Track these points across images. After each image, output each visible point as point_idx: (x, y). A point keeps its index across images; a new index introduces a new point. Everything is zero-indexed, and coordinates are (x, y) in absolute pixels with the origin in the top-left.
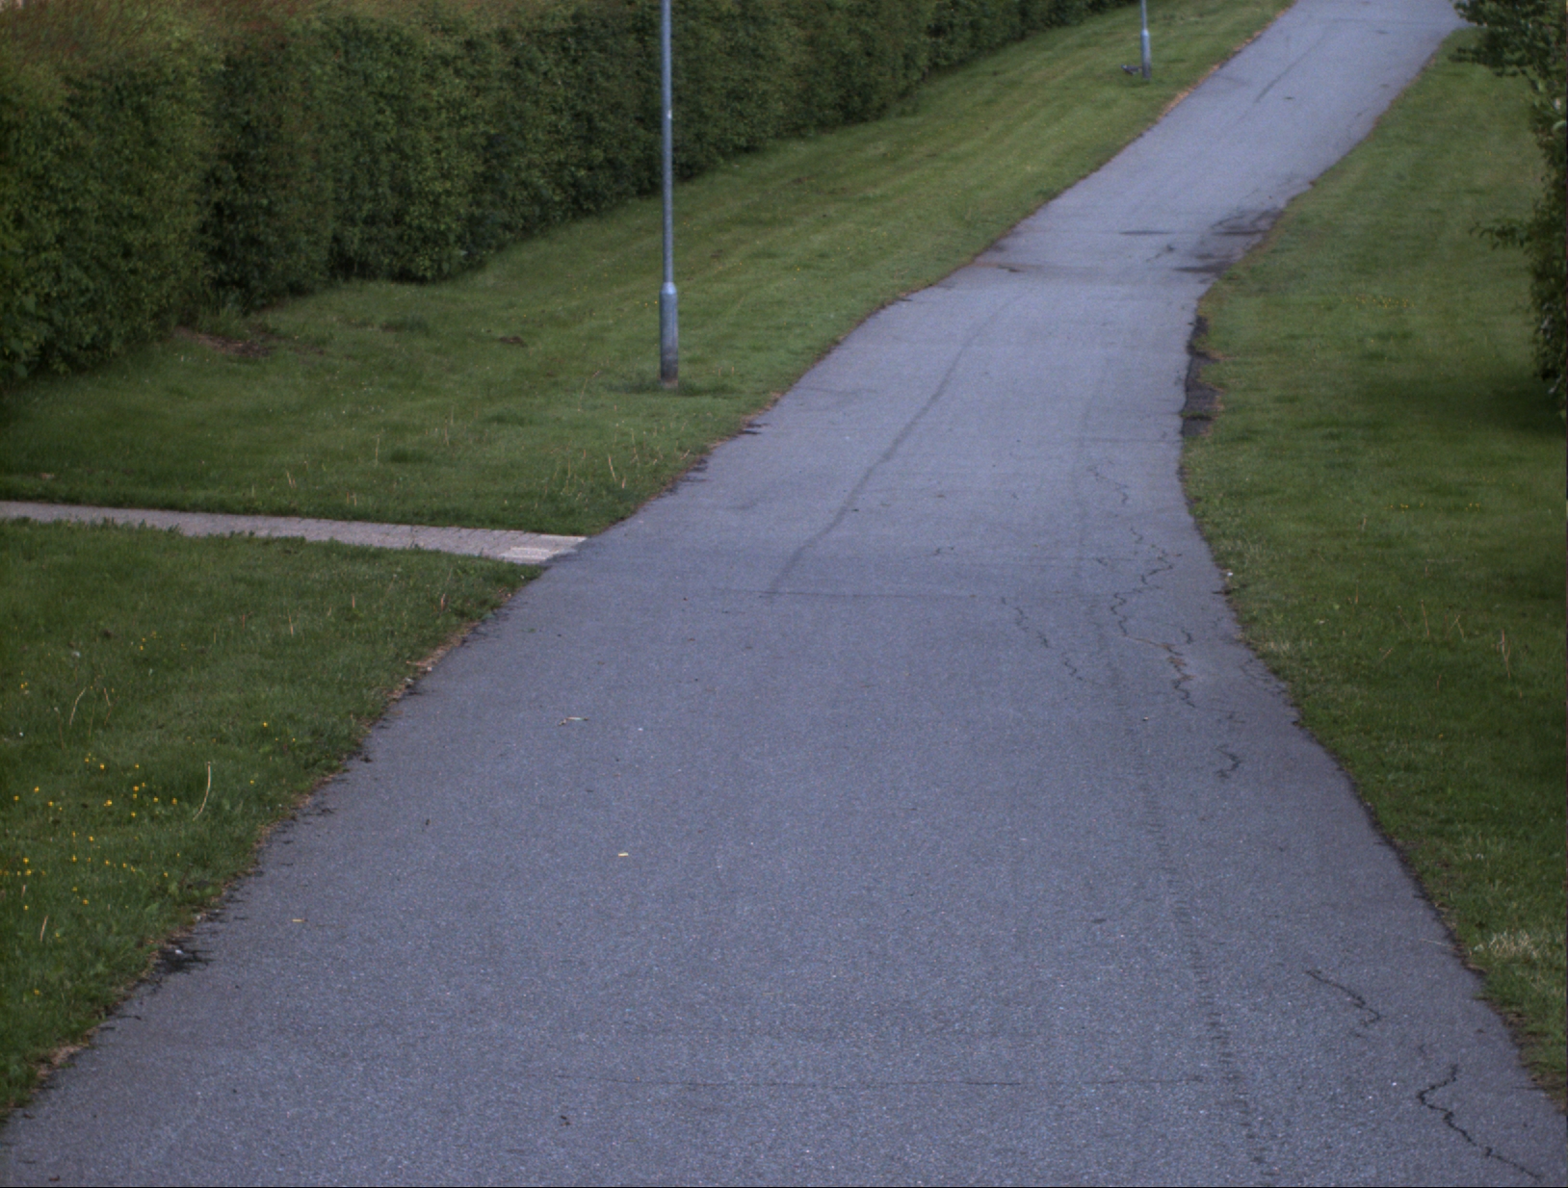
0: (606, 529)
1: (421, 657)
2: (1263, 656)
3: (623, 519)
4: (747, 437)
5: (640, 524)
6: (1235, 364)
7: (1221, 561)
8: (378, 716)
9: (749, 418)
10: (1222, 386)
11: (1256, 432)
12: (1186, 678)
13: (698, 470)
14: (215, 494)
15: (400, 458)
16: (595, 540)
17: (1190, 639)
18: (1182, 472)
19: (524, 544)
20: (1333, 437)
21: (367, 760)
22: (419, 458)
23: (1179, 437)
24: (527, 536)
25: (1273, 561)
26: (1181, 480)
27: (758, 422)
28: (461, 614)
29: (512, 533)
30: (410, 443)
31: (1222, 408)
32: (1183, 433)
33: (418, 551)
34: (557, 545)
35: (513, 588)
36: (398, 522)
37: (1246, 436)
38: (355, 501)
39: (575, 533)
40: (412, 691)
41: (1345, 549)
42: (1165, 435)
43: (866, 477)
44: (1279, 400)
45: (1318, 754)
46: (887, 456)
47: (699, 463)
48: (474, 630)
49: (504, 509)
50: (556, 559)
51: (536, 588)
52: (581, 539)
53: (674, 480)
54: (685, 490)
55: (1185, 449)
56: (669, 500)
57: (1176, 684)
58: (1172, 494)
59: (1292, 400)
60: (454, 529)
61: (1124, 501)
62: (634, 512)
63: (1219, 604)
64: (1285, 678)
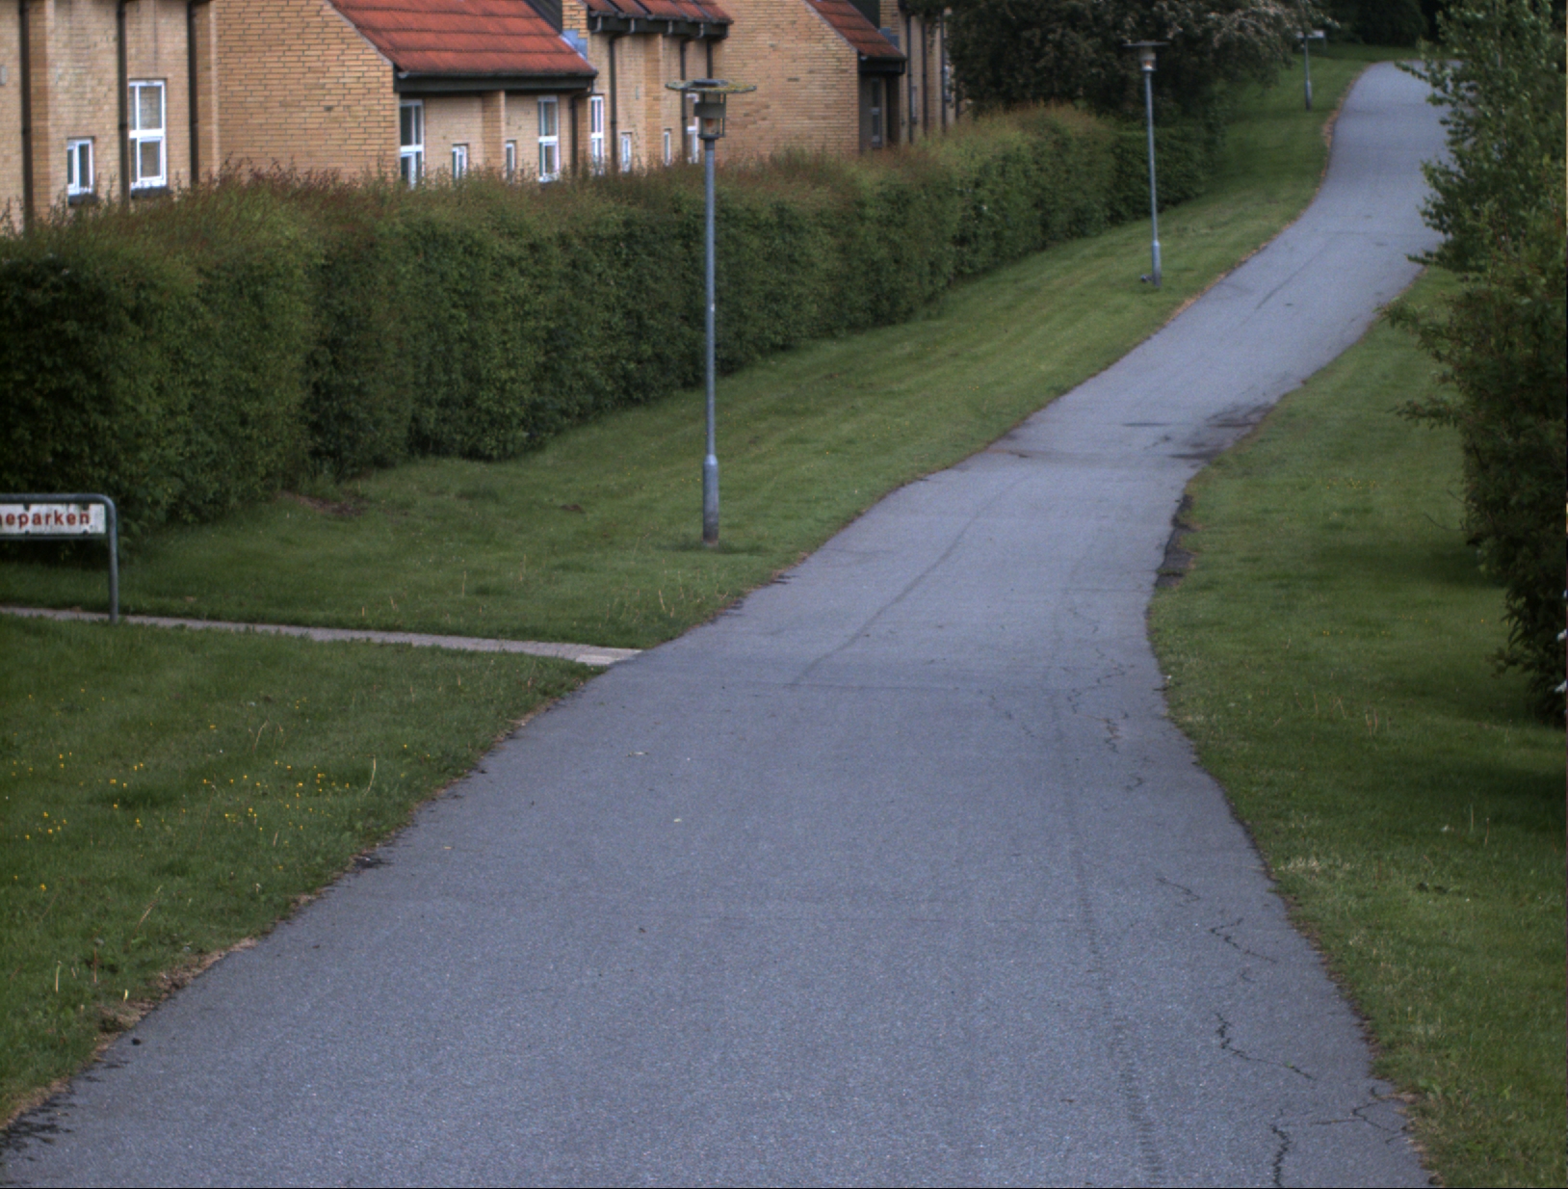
0: (658, 645)
1: (516, 718)
2: (1181, 726)
3: (671, 639)
4: (778, 586)
5: (688, 642)
6: (1210, 533)
7: (1164, 670)
8: (487, 749)
9: (780, 572)
10: (1197, 550)
11: (1217, 583)
12: (1116, 737)
13: (735, 608)
14: (332, 614)
15: (483, 591)
16: (649, 652)
17: (1126, 716)
18: (1149, 613)
19: (591, 653)
20: (1282, 586)
21: (483, 772)
22: (499, 592)
23: (1151, 588)
24: (593, 649)
25: (1207, 668)
26: (1146, 618)
27: (787, 574)
28: (545, 693)
29: (580, 646)
30: (492, 581)
31: (1193, 566)
32: (1156, 585)
33: (505, 653)
34: (618, 655)
35: (584, 678)
36: (486, 637)
37: (1208, 586)
38: (449, 620)
39: (632, 647)
40: (511, 737)
41: (1269, 661)
42: (1140, 586)
43: (879, 613)
44: (1244, 560)
45: (1205, 779)
46: (898, 600)
47: (736, 603)
48: (556, 703)
49: (573, 629)
50: (617, 664)
51: (603, 680)
52: (637, 651)
53: (714, 615)
54: (723, 623)
55: (1155, 596)
56: (710, 628)
57: (1107, 741)
58: (1137, 628)
59: (1255, 560)
60: (532, 642)
61: (1094, 632)
62: (681, 635)
63: (1158, 696)
64: (1195, 738)
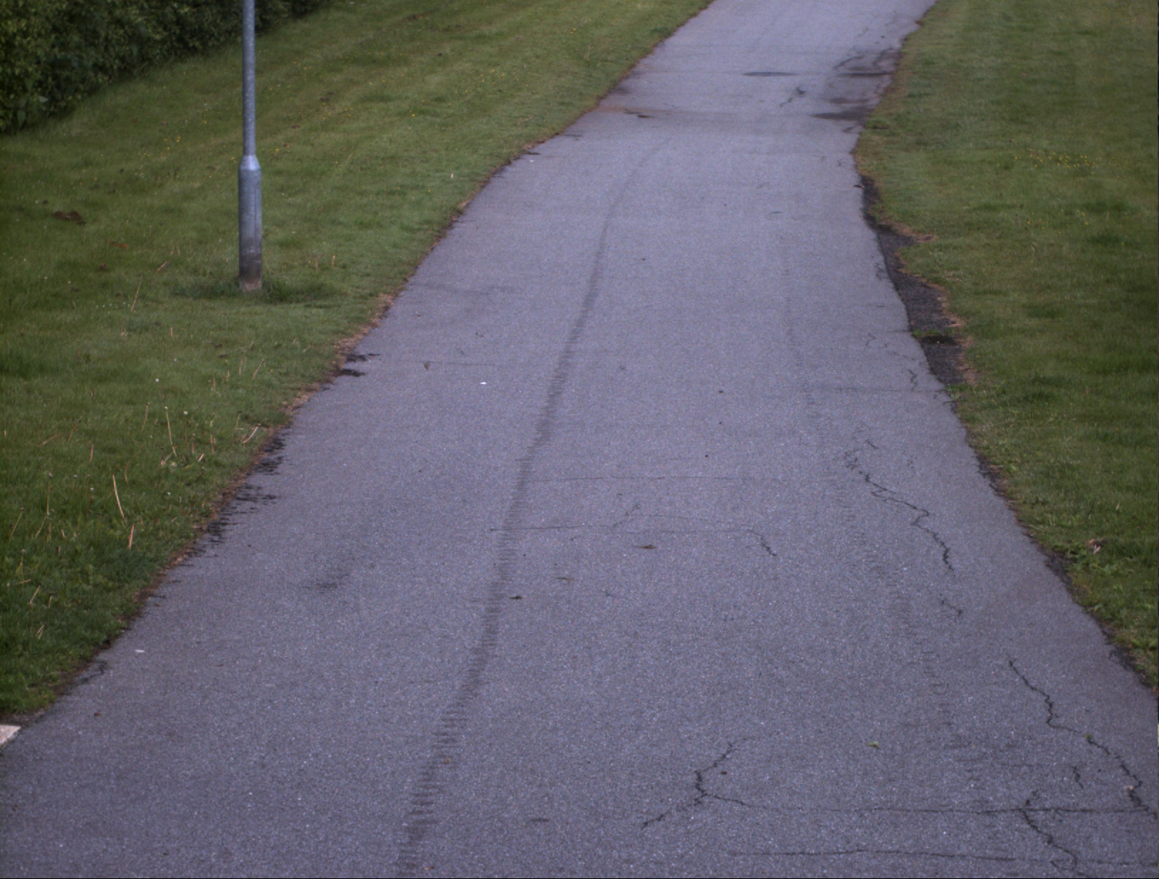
3: (108, 644)
4: (345, 381)
6: (940, 248)
9: (349, 342)
11: (1048, 383)
13: (269, 467)
23: (935, 385)
27: (362, 351)
32: (933, 371)
47: (271, 451)
53: (223, 506)
54: (243, 526)
56: (205, 563)
